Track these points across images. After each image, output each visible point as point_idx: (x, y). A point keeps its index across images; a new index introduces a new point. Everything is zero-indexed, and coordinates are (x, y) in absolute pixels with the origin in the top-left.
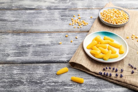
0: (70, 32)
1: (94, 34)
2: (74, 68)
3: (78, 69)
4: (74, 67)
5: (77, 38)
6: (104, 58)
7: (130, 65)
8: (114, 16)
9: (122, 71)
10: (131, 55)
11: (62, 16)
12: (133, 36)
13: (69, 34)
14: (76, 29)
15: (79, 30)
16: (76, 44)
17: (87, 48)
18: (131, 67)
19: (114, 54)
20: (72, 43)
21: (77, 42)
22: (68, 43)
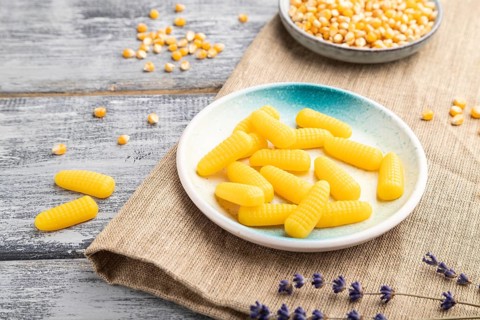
0: (122, 91)
1: (241, 97)
2: (115, 285)
3: (140, 292)
4: (115, 282)
5: (153, 124)
6: (289, 223)
7: (433, 262)
8: (359, 7)
9: (386, 295)
10: (444, 204)
11: (89, 15)
12: (456, 109)
13: (116, 103)
14: (157, 79)
15: (171, 81)
16: (147, 153)
17: (197, 173)
18: (439, 271)
19: (347, 202)
20: (125, 147)
21: (155, 142)
22: (104, 147)
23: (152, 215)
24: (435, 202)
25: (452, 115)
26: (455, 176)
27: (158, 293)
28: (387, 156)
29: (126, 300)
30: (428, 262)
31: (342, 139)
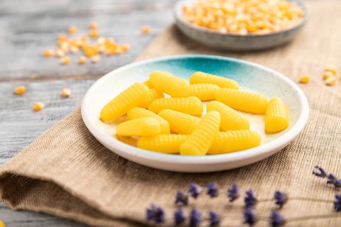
0: (41, 78)
2: (20, 210)
3: (42, 213)
4: (22, 205)
5: (67, 97)
7: (323, 174)
9: (280, 199)
10: (326, 136)
12: (329, 74)
13: (35, 85)
14: (75, 70)
16: (58, 115)
17: (101, 119)
18: (328, 182)
19: (238, 131)
20: (39, 112)
21: (66, 108)
22: (21, 113)
23: (55, 146)
24: (319, 135)
25: (325, 78)
26: (333, 118)
27: (58, 211)
28: (271, 100)
29: (29, 221)
30: (317, 175)
31: (230, 89)
